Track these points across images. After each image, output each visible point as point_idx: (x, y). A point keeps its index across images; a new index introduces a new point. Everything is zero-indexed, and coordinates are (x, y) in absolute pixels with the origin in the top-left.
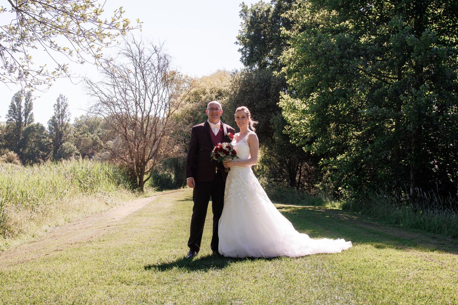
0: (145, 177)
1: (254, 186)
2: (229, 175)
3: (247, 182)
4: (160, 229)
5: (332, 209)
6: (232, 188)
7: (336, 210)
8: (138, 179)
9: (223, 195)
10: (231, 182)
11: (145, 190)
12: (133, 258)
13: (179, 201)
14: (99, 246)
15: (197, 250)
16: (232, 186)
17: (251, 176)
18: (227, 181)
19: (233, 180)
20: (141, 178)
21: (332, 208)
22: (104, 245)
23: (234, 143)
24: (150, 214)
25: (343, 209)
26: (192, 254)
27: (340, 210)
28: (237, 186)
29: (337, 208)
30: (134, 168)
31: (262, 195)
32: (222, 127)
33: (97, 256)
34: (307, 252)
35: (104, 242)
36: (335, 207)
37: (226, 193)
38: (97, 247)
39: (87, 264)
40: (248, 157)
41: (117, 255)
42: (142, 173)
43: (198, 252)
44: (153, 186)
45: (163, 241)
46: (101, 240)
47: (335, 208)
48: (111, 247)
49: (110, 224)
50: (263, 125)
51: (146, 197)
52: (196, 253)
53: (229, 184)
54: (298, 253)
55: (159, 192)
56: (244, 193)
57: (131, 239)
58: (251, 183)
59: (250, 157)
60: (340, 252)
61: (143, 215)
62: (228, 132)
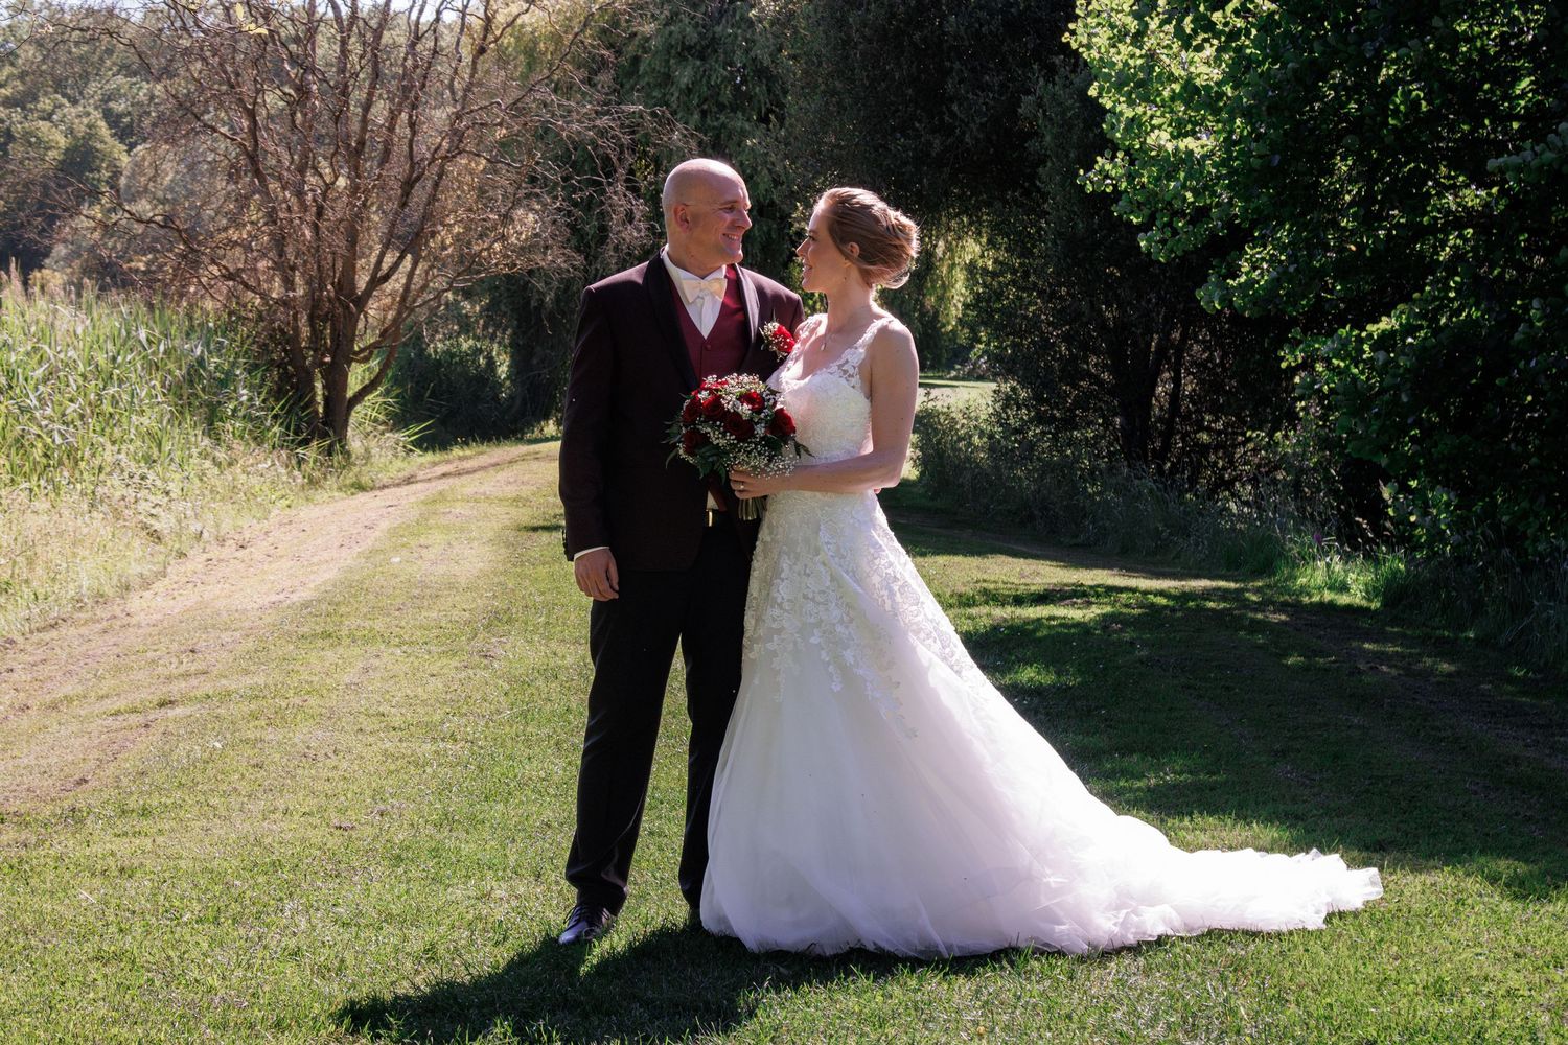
0: (357, 376)
1: (892, 594)
2: (764, 534)
3: (854, 574)
4: (432, 732)
5: (1331, 605)
6: (780, 606)
7: (1349, 608)
8: (318, 385)
9: (738, 631)
10: (776, 571)
11: (355, 443)
12: (292, 943)
13: (535, 529)
14: (123, 847)
15: (614, 900)
16: (783, 591)
17: (876, 545)
18: (755, 564)
19: (785, 564)
20: (336, 380)
21: (1328, 596)
22: (148, 841)
23: (790, 377)
24: (379, 626)
25: (1385, 604)
26: (591, 924)
27: (1368, 609)
28: (805, 597)
29: (1355, 597)
30: (296, 329)
31: (929, 636)
32: (735, 288)
33: (113, 929)
34: (1154, 923)
35: (146, 824)
36: (1344, 588)
37: (749, 621)
38: (111, 861)
39: (68, 985)
40: (860, 446)
41: (216, 921)
42: (343, 354)
43: (615, 909)
44: (399, 421)
45: (447, 820)
46: (132, 803)
47: (1343, 599)
48: (182, 864)
49: (176, 688)
50: (981, 124)
51: (360, 487)
52: (606, 913)
53: (768, 584)
54: (1107, 927)
55: (429, 457)
56: (839, 629)
57: (281, 804)
58: (876, 579)
59: (869, 448)
60: (1315, 922)
61: (344, 632)
62: (764, 318)
